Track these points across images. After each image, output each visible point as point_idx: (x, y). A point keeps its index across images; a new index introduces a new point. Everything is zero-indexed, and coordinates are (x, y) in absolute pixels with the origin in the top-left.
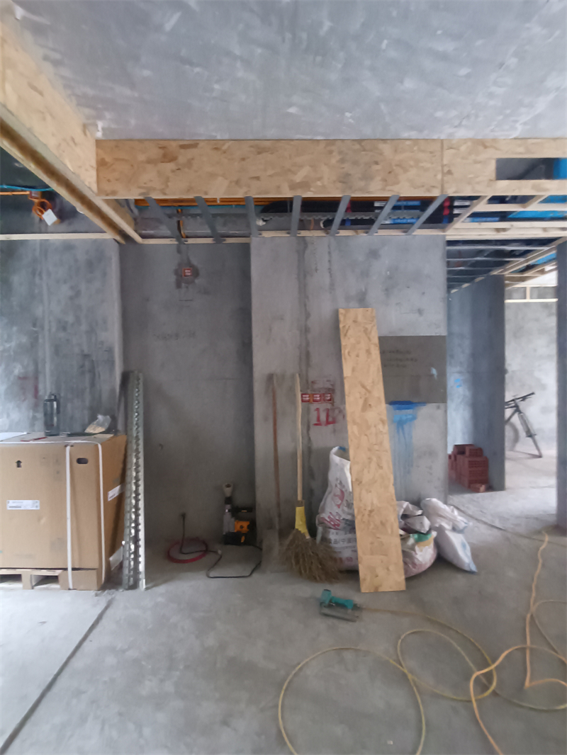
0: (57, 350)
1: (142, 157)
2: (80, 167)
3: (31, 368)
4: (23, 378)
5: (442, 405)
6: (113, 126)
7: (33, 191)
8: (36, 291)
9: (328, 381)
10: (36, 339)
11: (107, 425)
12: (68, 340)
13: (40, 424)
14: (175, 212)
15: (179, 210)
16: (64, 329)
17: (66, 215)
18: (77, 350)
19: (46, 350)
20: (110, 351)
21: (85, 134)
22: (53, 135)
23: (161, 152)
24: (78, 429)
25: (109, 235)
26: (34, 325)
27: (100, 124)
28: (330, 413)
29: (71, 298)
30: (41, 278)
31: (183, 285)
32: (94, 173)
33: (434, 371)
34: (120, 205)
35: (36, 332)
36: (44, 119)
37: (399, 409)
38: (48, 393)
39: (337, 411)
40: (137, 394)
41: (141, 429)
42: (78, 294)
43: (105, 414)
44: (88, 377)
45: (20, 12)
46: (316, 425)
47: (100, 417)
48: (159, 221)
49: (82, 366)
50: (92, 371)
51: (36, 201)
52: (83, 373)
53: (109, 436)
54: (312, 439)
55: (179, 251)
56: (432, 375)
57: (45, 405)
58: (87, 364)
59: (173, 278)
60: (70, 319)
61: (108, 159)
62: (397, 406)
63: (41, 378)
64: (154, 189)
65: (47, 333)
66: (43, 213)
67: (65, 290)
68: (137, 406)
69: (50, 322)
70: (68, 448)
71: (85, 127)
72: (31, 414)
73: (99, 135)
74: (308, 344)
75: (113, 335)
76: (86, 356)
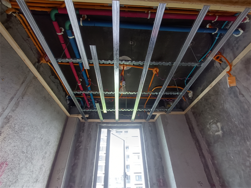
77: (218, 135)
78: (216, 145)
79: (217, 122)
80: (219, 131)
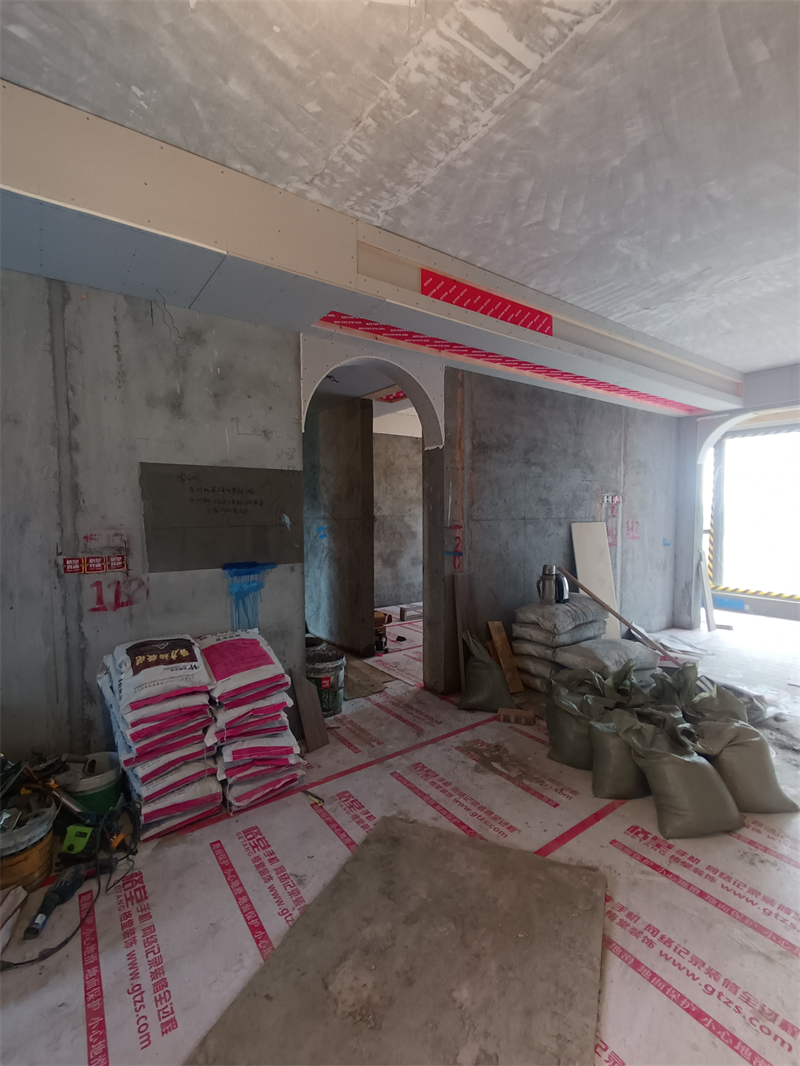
5: (297, 566)
9: (116, 535)
28: (122, 588)
33: (287, 520)
37: (238, 575)
39: (134, 585)
46: (94, 610)
54: (86, 635)
56: (284, 525)
62: (235, 570)
74: (75, 471)
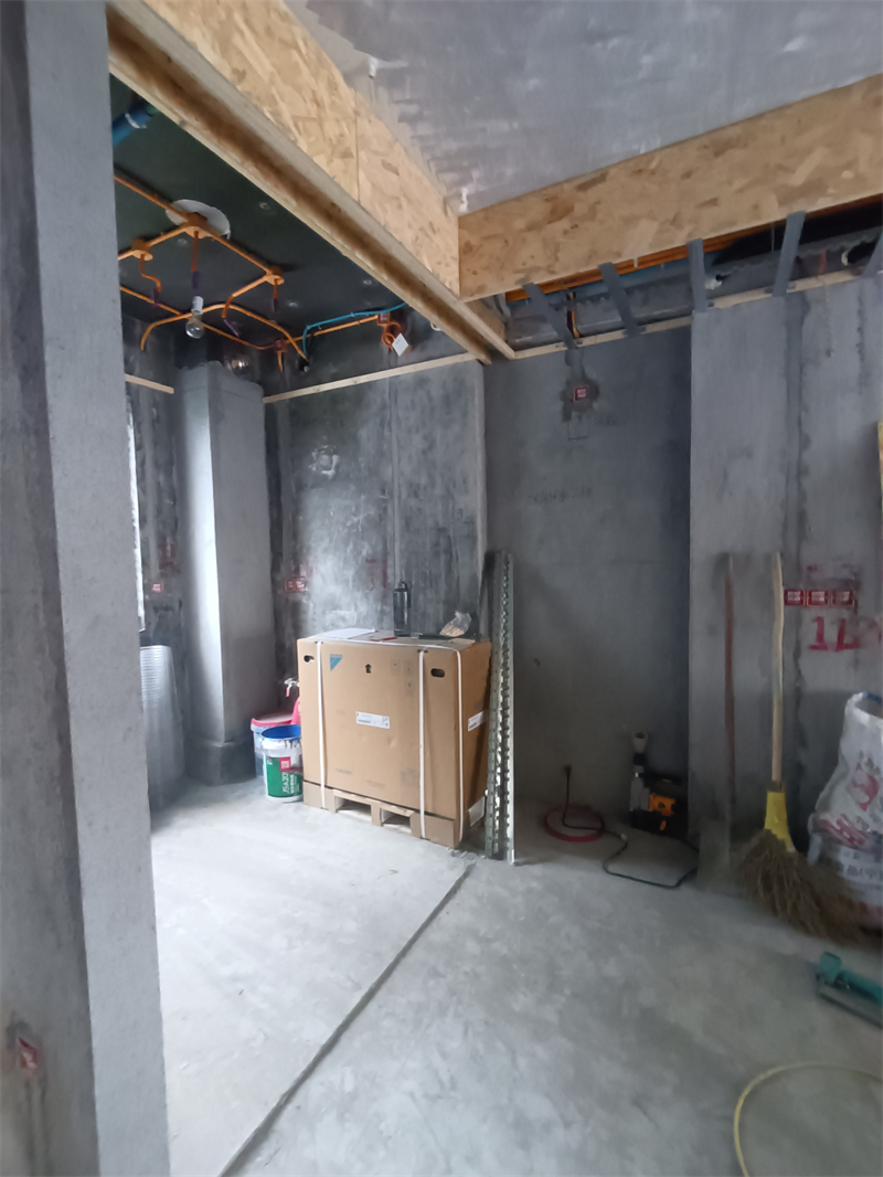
0: (407, 523)
1: (520, 224)
2: (439, 263)
3: (380, 548)
4: (371, 561)
6: (482, 188)
7: (382, 313)
8: (385, 447)
9: (845, 566)
10: (385, 509)
11: (466, 626)
12: (419, 509)
13: (389, 621)
14: (565, 299)
15: (571, 293)
16: (416, 495)
17: (420, 337)
18: (430, 522)
19: (395, 524)
20: (471, 522)
21: (446, 212)
22: (410, 226)
23: (549, 206)
24: (431, 630)
25: (472, 355)
26: (383, 492)
27: (465, 192)
28: (848, 628)
29: (424, 452)
30: (390, 431)
31: (574, 414)
32: (455, 267)
34: (486, 306)
35: (385, 501)
36: (400, 207)
38: (398, 581)
39: (863, 625)
40: (505, 583)
41: (510, 635)
42: (431, 446)
43: (464, 611)
44: (443, 557)
45: (374, 64)
46: (813, 648)
47: (458, 614)
48: (543, 319)
49: (437, 544)
50: (449, 552)
51: (385, 326)
52: (437, 554)
53: (470, 642)
55: (568, 361)
57: (395, 595)
58: (442, 541)
59: (558, 406)
60: (423, 480)
61: (474, 241)
63: (390, 562)
64: (537, 269)
65: (396, 501)
66: (392, 341)
67: (418, 442)
68: (506, 601)
69: (399, 486)
70: (422, 654)
71: (445, 202)
72: (379, 608)
73: (463, 208)
74: (802, 498)
75: (474, 500)
76: (441, 531)
77: (326, 476)
78: (314, 491)
79: (335, 452)
80: (330, 469)
